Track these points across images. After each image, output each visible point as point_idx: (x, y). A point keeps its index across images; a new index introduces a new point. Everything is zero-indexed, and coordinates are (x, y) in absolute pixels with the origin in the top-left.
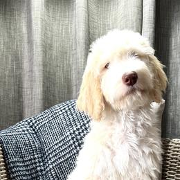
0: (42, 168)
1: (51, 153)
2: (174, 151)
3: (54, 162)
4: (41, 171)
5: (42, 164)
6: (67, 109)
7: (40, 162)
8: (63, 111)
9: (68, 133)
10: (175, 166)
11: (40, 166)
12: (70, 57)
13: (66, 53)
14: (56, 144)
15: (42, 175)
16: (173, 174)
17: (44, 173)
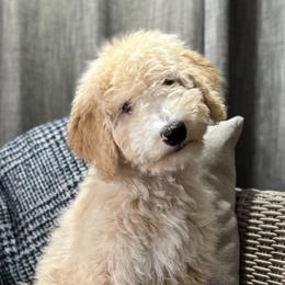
0: (15, 249)
1: (31, 222)
2: (268, 215)
3: (38, 239)
4: (13, 254)
5: (13, 241)
6: (58, 137)
7: (9, 238)
8: (52, 141)
9: (65, 186)
10: (270, 244)
11: (11, 246)
12: (71, 33)
13: (64, 26)
14: (41, 206)
15: (14, 263)
16: (267, 259)
17: (17, 258)
